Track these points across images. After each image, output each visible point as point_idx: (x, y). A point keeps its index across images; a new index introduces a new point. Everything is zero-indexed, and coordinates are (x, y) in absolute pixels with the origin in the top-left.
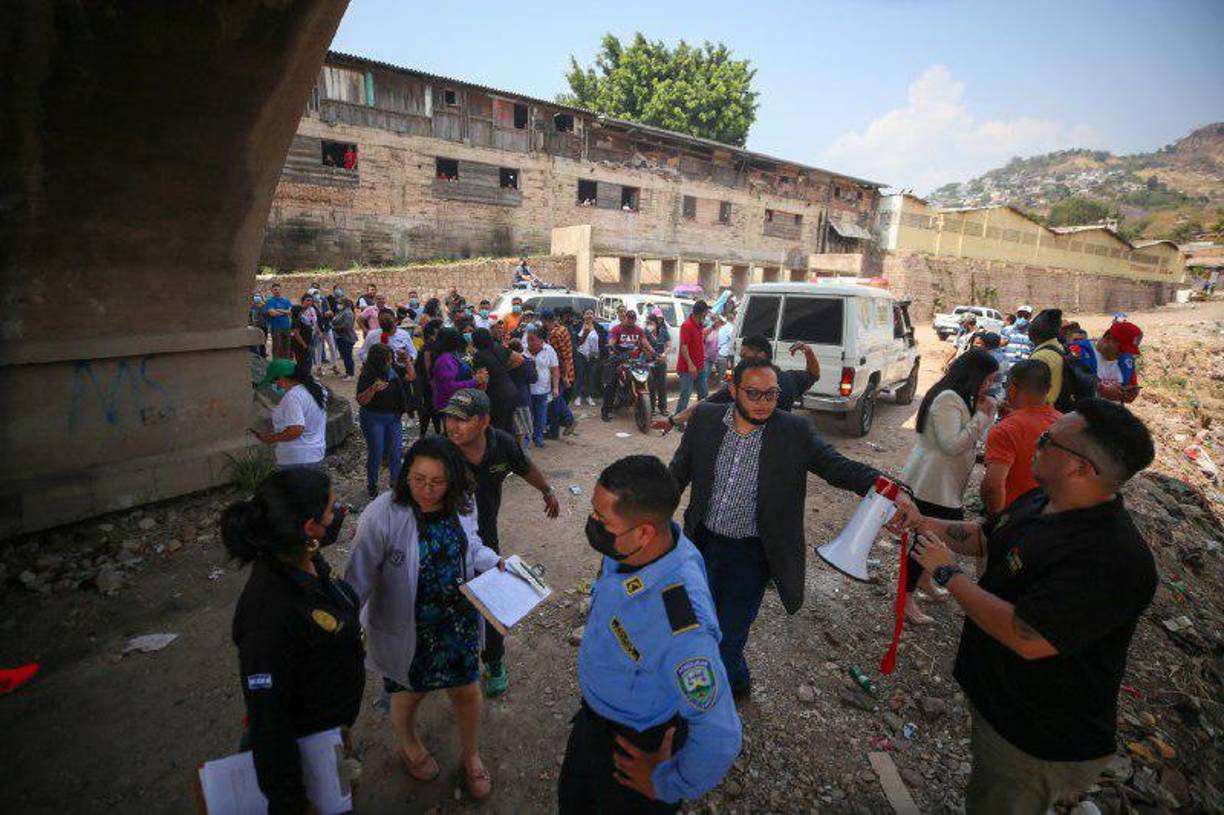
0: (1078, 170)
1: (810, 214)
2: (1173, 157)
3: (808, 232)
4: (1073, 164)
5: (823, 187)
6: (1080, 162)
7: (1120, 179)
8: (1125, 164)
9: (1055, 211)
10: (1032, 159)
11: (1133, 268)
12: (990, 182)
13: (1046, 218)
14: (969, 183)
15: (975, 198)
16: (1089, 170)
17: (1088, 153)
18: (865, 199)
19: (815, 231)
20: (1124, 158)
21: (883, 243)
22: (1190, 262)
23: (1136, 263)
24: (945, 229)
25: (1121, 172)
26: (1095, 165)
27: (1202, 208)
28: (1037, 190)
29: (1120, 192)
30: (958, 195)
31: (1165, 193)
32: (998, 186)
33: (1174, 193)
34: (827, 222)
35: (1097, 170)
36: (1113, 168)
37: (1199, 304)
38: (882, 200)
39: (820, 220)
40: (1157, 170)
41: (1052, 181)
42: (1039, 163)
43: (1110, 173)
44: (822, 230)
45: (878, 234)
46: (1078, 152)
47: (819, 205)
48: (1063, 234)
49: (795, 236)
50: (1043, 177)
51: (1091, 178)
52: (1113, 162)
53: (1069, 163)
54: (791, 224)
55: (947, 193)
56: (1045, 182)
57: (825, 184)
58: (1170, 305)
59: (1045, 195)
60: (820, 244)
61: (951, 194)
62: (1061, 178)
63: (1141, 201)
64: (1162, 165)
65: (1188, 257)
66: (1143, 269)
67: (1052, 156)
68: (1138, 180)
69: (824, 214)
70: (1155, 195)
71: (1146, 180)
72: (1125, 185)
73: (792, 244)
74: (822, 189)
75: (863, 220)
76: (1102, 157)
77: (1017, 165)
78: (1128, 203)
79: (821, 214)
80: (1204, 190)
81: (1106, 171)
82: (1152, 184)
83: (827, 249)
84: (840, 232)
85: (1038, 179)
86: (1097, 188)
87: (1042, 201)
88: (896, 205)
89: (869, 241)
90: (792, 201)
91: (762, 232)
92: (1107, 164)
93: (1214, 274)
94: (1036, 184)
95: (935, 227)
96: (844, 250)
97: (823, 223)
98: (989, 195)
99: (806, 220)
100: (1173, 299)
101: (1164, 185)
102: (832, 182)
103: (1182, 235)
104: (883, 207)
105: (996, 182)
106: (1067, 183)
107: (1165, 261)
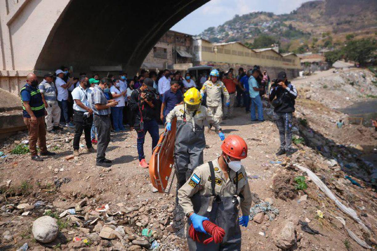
0: (262, 21)
1: (169, 48)
2: (296, 15)
3: (169, 55)
4: (260, 18)
5: (172, 37)
6: (262, 17)
7: (279, 25)
8: (280, 18)
9: (256, 41)
10: (243, 16)
11: (284, 64)
12: (227, 27)
13: (253, 44)
14: (218, 27)
15: (222, 34)
16: (267, 21)
17: (265, 13)
18: (188, 41)
19: (172, 55)
20: (279, 16)
21: (196, 59)
22: (302, 61)
23: (284, 62)
24: (218, 52)
25: (279, 22)
26: (268, 19)
27: (309, 38)
28: (247, 30)
29: (279, 31)
30: (214, 33)
31: (296, 31)
32: (231, 29)
33: (299, 31)
34: (175, 51)
35: (270, 21)
36: (276, 20)
37: (307, 77)
38: (194, 42)
39: (173, 51)
40: (291, 21)
41: (253, 26)
42: (247, 18)
43: (275, 22)
44: (174, 54)
45: (194, 55)
46: (261, 13)
47: (172, 44)
48: (258, 52)
49: (165, 57)
50: (249, 24)
51: (268, 25)
52: (275, 17)
53: (258, 18)
54: (163, 53)
55: (209, 32)
56: (251, 26)
57: (173, 36)
58: (298, 78)
59: (251, 33)
60: (174, 60)
61: (211, 33)
62: (256, 24)
63: (288, 35)
64: (293, 19)
65: (301, 59)
66: (287, 64)
67: (251, 14)
68: (285, 26)
69: (174, 48)
70: (292, 32)
71: (288, 25)
72: (281, 27)
73: (164, 61)
74: (172, 38)
75: (188, 50)
76: (270, 15)
77: (237, 18)
78: (283, 36)
79: (173, 48)
80: (309, 30)
81: (273, 22)
82: (291, 27)
83: (177, 62)
84: (181, 55)
85: (247, 25)
86: (271, 29)
87: (250, 36)
88: (200, 43)
89: (191, 58)
90: (162, 43)
91: (153, 56)
92: (273, 19)
93: (312, 65)
94: (246, 27)
95: (214, 52)
96: (183, 62)
97: (174, 52)
98: (228, 33)
99: (168, 51)
100: (298, 75)
101: (295, 28)
102: (175, 35)
103: (302, 50)
104: (195, 44)
105: (230, 27)
106: (259, 27)
107: (294, 61)
